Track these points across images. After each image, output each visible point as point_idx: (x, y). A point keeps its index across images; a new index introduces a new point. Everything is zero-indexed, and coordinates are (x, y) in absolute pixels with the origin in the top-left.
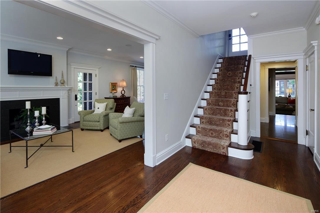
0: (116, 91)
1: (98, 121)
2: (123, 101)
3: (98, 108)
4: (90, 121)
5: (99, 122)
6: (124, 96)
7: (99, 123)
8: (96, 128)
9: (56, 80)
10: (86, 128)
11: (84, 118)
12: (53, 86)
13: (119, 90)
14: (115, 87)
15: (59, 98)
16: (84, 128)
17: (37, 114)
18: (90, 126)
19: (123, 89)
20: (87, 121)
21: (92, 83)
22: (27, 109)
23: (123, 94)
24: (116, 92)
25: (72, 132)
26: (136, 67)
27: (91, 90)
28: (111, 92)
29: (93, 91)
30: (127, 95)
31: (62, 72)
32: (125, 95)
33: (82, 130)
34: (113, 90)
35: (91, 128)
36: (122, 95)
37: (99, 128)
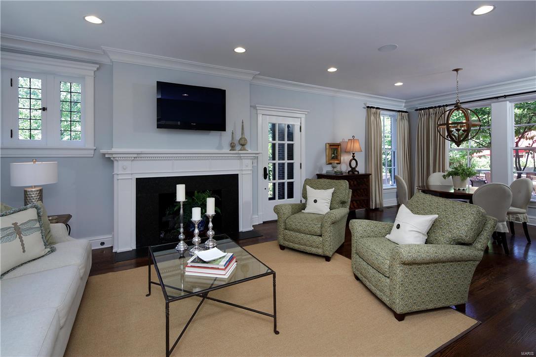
0: (338, 160)
1: (319, 232)
2: (355, 183)
3: (315, 201)
4: (299, 231)
5: (321, 236)
6: (357, 173)
7: (321, 239)
8: (314, 250)
9: (233, 138)
10: (291, 245)
11: (287, 221)
12: (228, 151)
13: (346, 158)
14: (337, 153)
15: (238, 174)
16: (286, 244)
17: (196, 215)
18: (299, 243)
19: (353, 157)
20: (293, 230)
21: (293, 144)
22: (179, 202)
23: (354, 168)
24: (338, 162)
25: (274, 277)
26: (377, 108)
27: (292, 159)
28: (331, 164)
29: (296, 162)
30: (361, 169)
31: (243, 122)
32: (357, 169)
33: (282, 248)
34: (333, 158)
35: (302, 248)
36: (350, 169)
37: (320, 251)
